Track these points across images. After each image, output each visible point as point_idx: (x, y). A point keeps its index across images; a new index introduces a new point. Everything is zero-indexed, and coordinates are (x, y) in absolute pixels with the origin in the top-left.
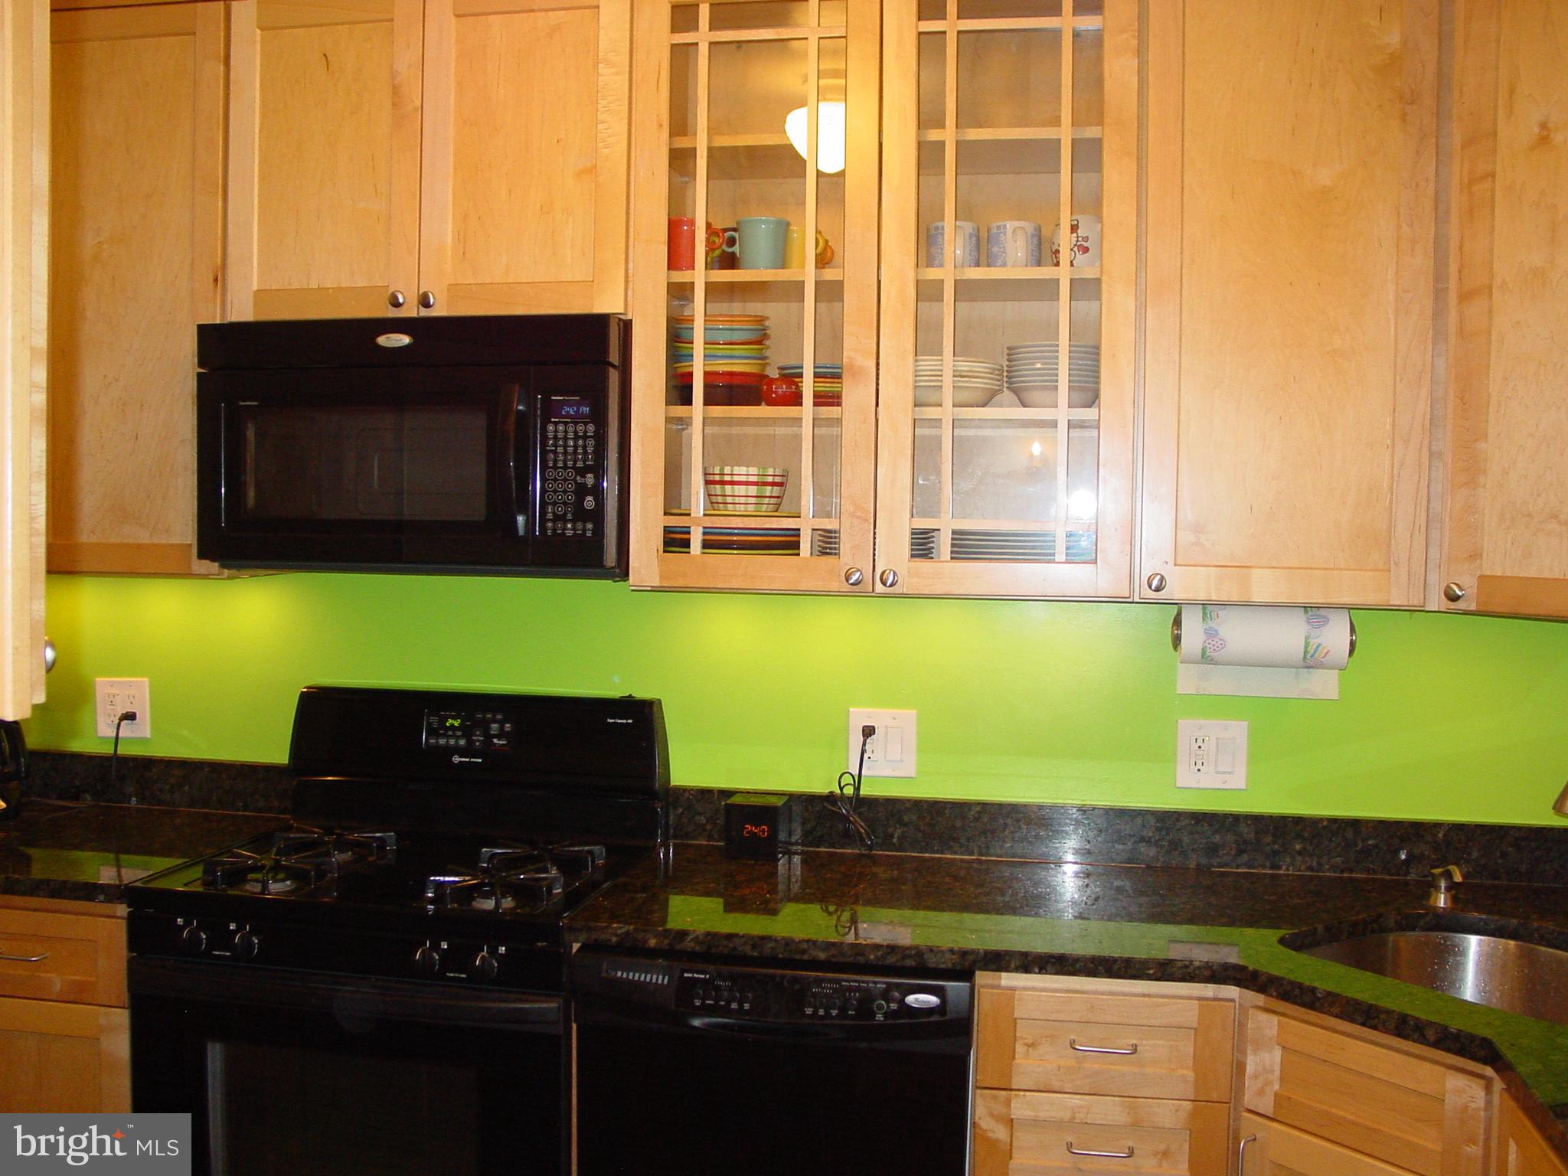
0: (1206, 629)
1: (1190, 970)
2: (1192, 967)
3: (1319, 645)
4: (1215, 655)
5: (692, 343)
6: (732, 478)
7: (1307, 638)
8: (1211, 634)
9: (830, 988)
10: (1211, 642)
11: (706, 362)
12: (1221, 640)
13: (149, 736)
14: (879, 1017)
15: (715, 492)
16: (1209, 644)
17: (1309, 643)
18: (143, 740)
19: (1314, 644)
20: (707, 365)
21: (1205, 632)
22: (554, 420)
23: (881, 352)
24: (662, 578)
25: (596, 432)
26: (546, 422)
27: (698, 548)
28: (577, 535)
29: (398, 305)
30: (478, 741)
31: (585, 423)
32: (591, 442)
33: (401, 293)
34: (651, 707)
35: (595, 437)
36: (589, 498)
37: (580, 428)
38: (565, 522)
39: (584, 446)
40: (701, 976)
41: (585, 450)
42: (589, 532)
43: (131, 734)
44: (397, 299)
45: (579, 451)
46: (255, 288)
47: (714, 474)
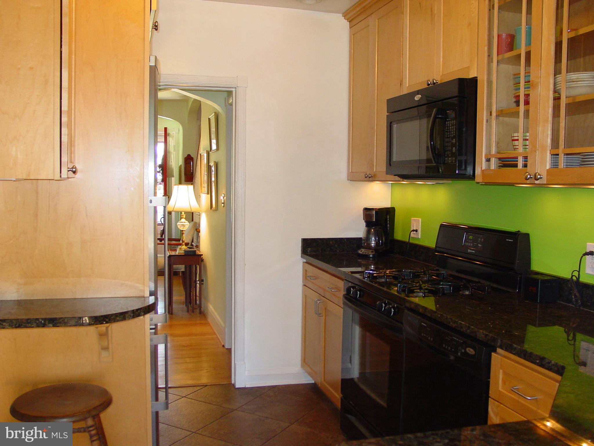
1: (550, 365)
2: (551, 364)
6: (517, 138)
9: (450, 338)
11: (526, 90)
13: (420, 238)
14: (459, 354)
15: (515, 144)
18: (418, 239)
20: (526, 91)
22: (447, 120)
23: (541, 76)
24: (483, 179)
25: (456, 123)
26: (446, 121)
27: (493, 167)
28: (451, 162)
29: (429, 85)
30: (475, 244)
31: (453, 120)
32: (454, 127)
33: (429, 81)
34: (518, 236)
35: (455, 125)
36: (454, 148)
37: (453, 122)
38: (449, 157)
39: (453, 129)
40: (425, 325)
41: (453, 130)
42: (454, 161)
43: (416, 237)
44: (428, 83)
45: (452, 131)
46: (407, 85)
47: (514, 137)
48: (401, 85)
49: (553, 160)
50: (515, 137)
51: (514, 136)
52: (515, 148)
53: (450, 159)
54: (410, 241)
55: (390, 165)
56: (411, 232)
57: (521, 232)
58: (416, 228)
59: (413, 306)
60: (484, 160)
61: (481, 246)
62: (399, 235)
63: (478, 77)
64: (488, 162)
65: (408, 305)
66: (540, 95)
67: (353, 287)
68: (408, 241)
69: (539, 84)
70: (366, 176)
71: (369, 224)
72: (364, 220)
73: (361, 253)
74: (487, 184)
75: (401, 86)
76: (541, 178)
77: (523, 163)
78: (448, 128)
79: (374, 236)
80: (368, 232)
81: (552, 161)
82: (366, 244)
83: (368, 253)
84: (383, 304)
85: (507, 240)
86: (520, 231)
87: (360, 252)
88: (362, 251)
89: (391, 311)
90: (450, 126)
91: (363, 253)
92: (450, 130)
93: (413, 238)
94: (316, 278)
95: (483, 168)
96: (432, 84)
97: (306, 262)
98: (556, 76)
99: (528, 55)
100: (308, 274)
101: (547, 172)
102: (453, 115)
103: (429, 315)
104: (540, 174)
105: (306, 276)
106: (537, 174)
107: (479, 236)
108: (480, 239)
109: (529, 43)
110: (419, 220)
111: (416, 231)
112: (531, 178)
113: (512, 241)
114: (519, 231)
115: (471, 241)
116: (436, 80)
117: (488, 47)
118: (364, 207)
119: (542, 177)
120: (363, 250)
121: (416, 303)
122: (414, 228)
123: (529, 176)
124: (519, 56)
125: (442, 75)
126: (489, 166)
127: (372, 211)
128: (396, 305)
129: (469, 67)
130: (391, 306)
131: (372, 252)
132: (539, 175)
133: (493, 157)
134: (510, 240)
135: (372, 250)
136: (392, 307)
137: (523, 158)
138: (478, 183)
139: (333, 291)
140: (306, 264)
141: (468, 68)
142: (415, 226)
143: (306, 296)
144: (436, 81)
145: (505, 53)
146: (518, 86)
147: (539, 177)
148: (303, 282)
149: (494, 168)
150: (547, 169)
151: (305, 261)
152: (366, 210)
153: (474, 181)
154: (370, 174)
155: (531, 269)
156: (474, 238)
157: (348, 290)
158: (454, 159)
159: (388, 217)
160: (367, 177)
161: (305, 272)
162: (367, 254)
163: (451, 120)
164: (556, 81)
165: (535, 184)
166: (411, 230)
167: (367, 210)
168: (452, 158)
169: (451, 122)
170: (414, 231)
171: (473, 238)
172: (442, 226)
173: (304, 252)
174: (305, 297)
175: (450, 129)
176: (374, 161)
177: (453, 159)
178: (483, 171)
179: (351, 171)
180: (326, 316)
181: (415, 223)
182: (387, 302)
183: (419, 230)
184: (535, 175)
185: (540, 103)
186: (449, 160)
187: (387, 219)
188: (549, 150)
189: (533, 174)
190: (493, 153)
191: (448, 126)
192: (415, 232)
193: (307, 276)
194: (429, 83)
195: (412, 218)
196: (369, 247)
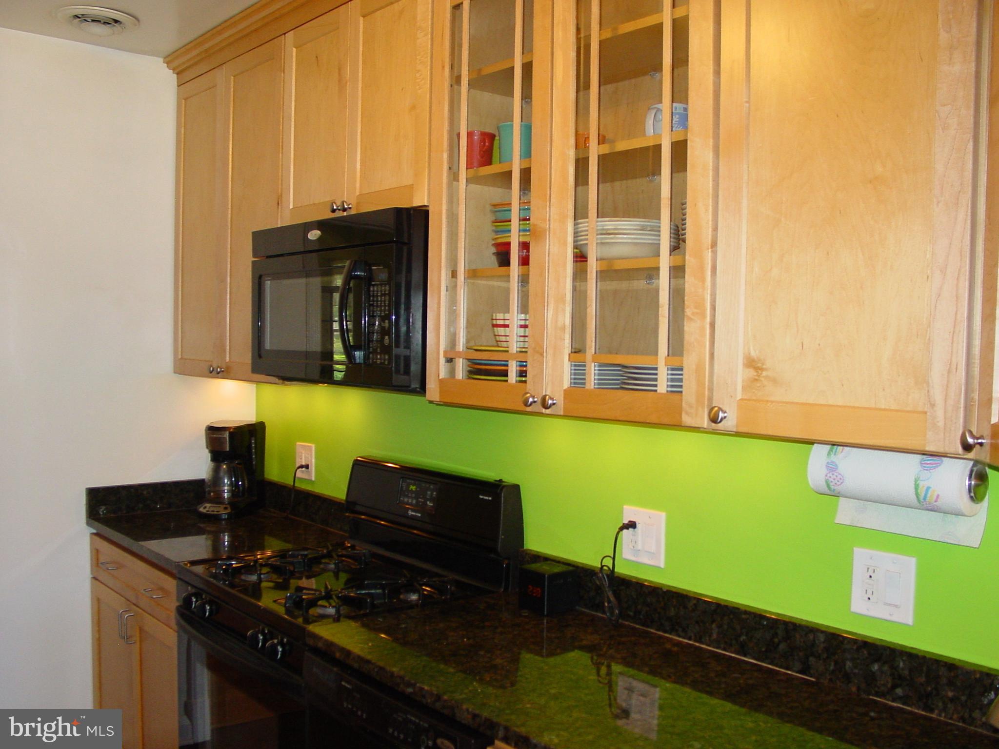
0: (828, 463)
3: (928, 488)
4: (838, 488)
5: (510, 221)
6: (504, 322)
7: (916, 481)
8: (832, 468)
10: (831, 475)
12: (840, 474)
13: (313, 479)
15: (498, 333)
16: (830, 477)
17: (918, 485)
18: (310, 481)
19: (923, 487)
21: (826, 466)
22: (373, 283)
23: (551, 218)
24: (441, 396)
25: (390, 290)
26: (370, 285)
27: (460, 374)
28: (381, 363)
29: (334, 211)
30: (421, 502)
31: (385, 285)
32: (387, 298)
33: (335, 203)
34: (502, 490)
35: (389, 294)
36: (387, 337)
37: (383, 288)
38: (377, 353)
39: (385, 301)
40: (349, 686)
41: (385, 303)
42: (387, 361)
43: (306, 477)
44: (333, 207)
45: (383, 304)
46: (291, 207)
47: (496, 319)
48: (278, 204)
49: (575, 370)
50: (498, 321)
51: (498, 318)
52: (498, 340)
53: (379, 357)
54: (296, 485)
55: (260, 356)
56: (296, 470)
57: (504, 482)
58: (305, 461)
59: (320, 645)
60: (442, 360)
61: (432, 505)
62: (274, 471)
63: (430, 207)
64: (449, 364)
65: (310, 642)
66: (549, 251)
67: (196, 595)
68: (292, 484)
69: (547, 233)
70: (211, 369)
71: (217, 456)
72: (207, 448)
73: (204, 511)
74: (447, 404)
75: (278, 208)
76: (554, 404)
77: (518, 368)
78: (375, 299)
79: (228, 477)
80: (216, 471)
81: (573, 371)
82: (212, 494)
83: (217, 512)
84: (260, 635)
85: (481, 497)
86: (503, 480)
87: (201, 509)
88: (206, 508)
89: (277, 652)
90: (377, 296)
91: (208, 512)
92: (379, 303)
93: (300, 479)
94: (119, 566)
95: (440, 375)
96: (339, 210)
97: (97, 534)
98: (578, 220)
99: (526, 174)
100: (102, 560)
101: (565, 394)
102: (384, 276)
103: (356, 665)
104: (552, 397)
105: (97, 561)
106: (547, 397)
107: (428, 485)
108: (429, 493)
109: (527, 153)
110: (310, 448)
111: (307, 467)
112: (535, 402)
113: (490, 498)
114: (501, 481)
115: (414, 495)
116: (348, 203)
117: (448, 152)
118: (207, 424)
119: (555, 402)
120: (208, 505)
121: (326, 641)
122: (302, 462)
123: (531, 400)
124: (509, 174)
125: (360, 195)
126: (452, 372)
127: (223, 432)
128: (285, 640)
129: (413, 185)
130: (276, 641)
131: (226, 508)
132: (552, 399)
133: (461, 358)
134: (487, 498)
135: (224, 506)
136: (278, 642)
137: (518, 363)
138: (431, 402)
139: (154, 597)
140: (96, 538)
141: (411, 187)
142: (303, 458)
143: (98, 600)
144: (349, 205)
145: (480, 167)
146: (507, 225)
147: (550, 402)
148: (92, 574)
149: (462, 377)
150: (564, 388)
151: (95, 531)
152: (211, 430)
153: (424, 398)
154: (219, 367)
155: (525, 548)
156: (418, 489)
157: (187, 602)
158: (387, 357)
159: (253, 441)
160: (213, 370)
161: (96, 554)
162: (215, 513)
163: (381, 285)
164: (577, 228)
165: (543, 413)
166: (297, 466)
167: (213, 431)
168: (383, 356)
169: (381, 287)
170: (301, 467)
171: (416, 490)
172: (357, 463)
173: (93, 514)
174: (98, 604)
175: (377, 301)
176: (226, 343)
177: (385, 357)
178: (441, 382)
179: (180, 357)
180: (141, 641)
181: (303, 452)
182: (268, 630)
183: (311, 465)
184: (544, 398)
185: (549, 266)
186: (377, 359)
187: (250, 444)
188: (568, 355)
189: (541, 396)
190: (459, 348)
191: (373, 296)
192: (304, 469)
193: (100, 562)
194: (335, 207)
195: (298, 443)
196: (218, 499)
